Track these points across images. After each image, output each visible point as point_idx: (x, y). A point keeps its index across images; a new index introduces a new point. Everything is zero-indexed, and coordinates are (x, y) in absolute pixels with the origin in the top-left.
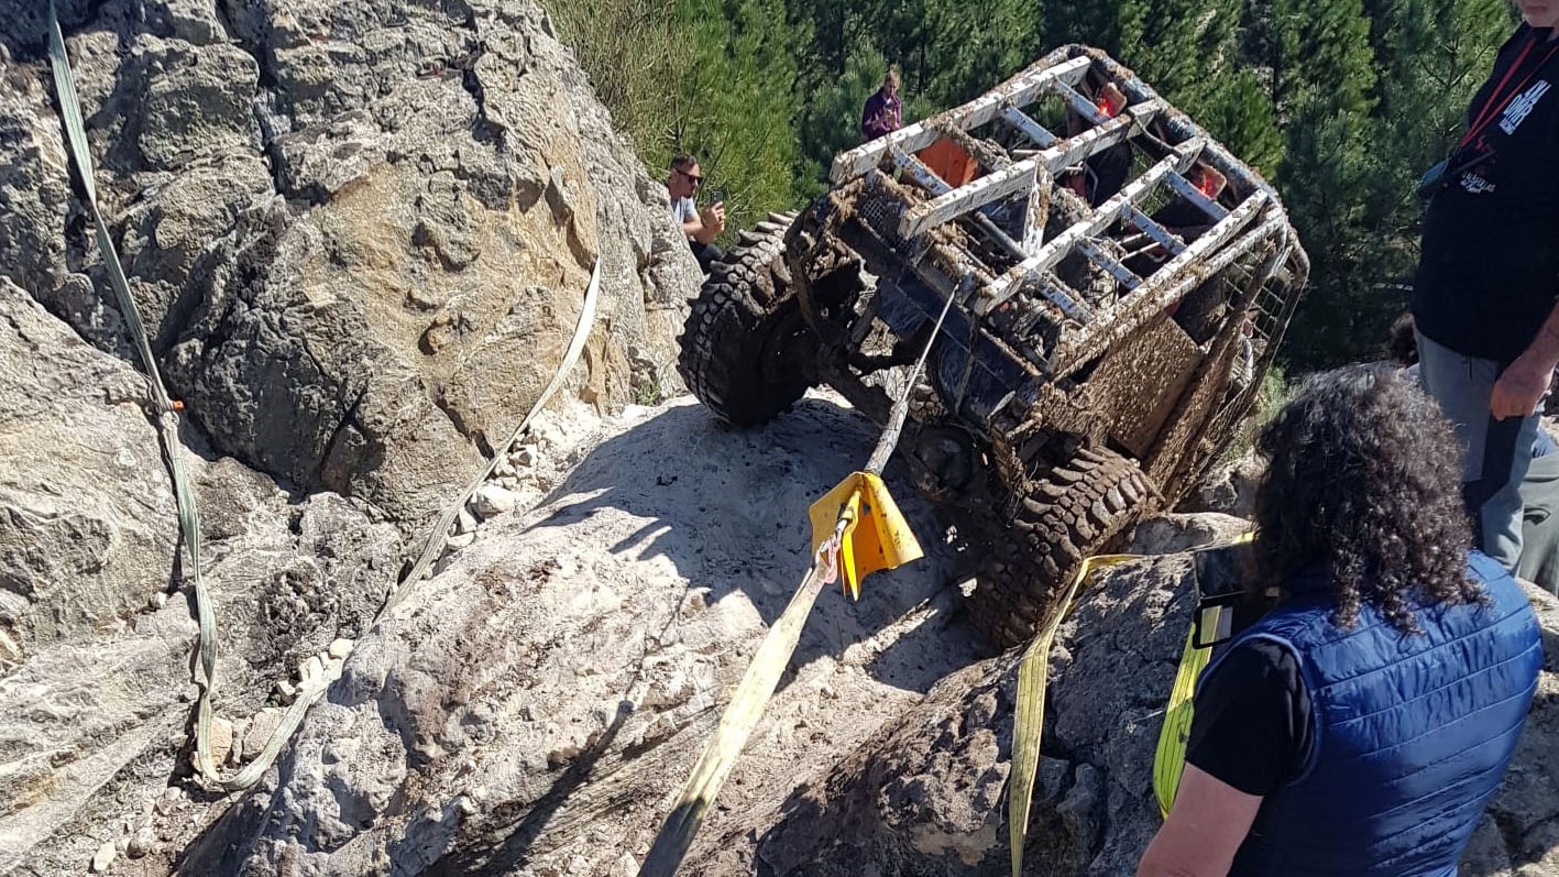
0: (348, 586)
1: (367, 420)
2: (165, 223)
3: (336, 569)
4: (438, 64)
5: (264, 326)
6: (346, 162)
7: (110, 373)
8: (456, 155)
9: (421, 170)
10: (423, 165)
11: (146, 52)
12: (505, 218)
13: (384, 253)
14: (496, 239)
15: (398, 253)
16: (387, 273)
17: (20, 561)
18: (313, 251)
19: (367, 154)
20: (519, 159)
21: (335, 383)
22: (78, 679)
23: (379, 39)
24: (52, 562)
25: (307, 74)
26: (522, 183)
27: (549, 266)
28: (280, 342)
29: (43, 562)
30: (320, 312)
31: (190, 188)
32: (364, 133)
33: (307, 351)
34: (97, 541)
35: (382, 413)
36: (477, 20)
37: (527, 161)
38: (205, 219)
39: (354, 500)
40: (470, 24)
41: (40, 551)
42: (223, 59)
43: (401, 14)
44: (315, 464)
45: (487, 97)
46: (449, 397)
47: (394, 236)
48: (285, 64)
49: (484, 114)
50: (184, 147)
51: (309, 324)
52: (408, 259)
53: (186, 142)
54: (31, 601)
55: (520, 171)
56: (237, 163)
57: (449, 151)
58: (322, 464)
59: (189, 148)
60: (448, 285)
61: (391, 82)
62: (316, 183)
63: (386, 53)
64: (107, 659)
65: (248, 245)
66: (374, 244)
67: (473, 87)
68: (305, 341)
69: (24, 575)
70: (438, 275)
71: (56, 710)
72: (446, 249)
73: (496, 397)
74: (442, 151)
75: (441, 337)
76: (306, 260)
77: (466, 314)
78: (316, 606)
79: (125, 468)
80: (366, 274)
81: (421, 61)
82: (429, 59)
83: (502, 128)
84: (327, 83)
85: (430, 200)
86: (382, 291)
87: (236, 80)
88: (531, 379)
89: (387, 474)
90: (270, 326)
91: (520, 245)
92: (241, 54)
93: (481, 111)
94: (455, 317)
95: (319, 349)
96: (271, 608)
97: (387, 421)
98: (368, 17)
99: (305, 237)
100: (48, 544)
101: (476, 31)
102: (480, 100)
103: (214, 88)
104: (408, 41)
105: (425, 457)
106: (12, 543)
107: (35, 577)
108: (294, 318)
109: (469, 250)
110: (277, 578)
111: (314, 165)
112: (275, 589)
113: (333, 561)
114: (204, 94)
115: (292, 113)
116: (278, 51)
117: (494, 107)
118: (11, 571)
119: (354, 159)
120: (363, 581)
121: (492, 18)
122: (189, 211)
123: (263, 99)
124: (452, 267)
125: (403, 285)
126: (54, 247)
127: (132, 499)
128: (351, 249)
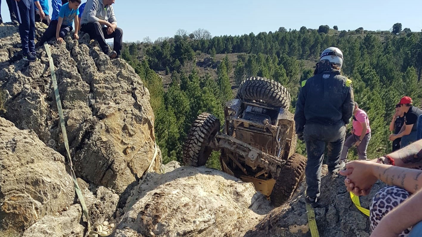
0: (108, 208)
1: (114, 168)
2: (70, 120)
3: (106, 204)
4: (126, 91)
5: (92, 145)
6: (110, 110)
7: (55, 154)
8: (132, 111)
9: (124, 113)
10: (125, 112)
11: (67, 81)
12: (140, 126)
13: (118, 130)
14: (139, 131)
15: (120, 131)
16: (118, 135)
17: (42, 193)
18: (103, 128)
19: (114, 108)
20: (144, 113)
21: (106, 159)
22: (53, 224)
23: (115, 85)
24: (48, 194)
25: (101, 90)
26: (145, 118)
27: (148, 138)
28: (95, 149)
29: (46, 194)
30: (104, 142)
31: (75, 112)
32: (112, 104)
33: (101, 151)
34: (58, 190)
35: (117, 166)
36: (134, 83)
37: (145, 114)
38: (78, 120)
39: (109, 188)
40: (132, 84)
41: (47, 191)
42: (83, 85)
43: (119, 80)
44: (100, 179)
45: (138, 99)
46: (130, 165)
47: (120, 127)
48: (96, 87)
49: (137, 102)
50: (72, 104)
51: (102, 145)
52: (122, 132)
53: (72, 103)
54: (42, 204)
55: (144, 116)
56: (85, 108)
57: (130, 110)
58: (102, 179)
59: (73, 104)
60: (129, 139)
61: (117, 94)
62: (103, 113)
63: (116, 88)
64: (58, 220)
65: (88, 126)
66: (116, 128)
67: (134, 96)
68: (101, 149)
69: (42, 197)
70: (127, 137)
71: (48, 231)
72: (130, 131)
73: (140, 166)
74: (129, 109)
75: (129, 151)
76: (101, 130)
77: (134, 146)
78: (102, 213)
79: (60, 175)
80: (113, 135)
81: (123, 90)
82: (125, 90)
83: (141, 106)
84: (104, 93)
85: (127, 120)
86: (117, 139)
87: (85, 90)
88: (147, 162)
89: (117, 182)
90: (93, 145)
91: (143, 133)
92: (87, 84)
93: (136, 101)
94: (132, 147)
95: (103, 151)
96: (91, 212)
97: (118, 169)
98: (112, 80)
99: (101, 125)
100: (48, 189)
101: (133, 85)
102: (136, 99)
103: (81, 91)
104: (121, 85)
105: (125, 178)
106: (41, 188)
107: (44, 198)
108: (98, 143)
109: (134, 132)
110: (92, 205)
111: (103, 110)
112: (92, 208)
113: (105, 202)
114: (78, 92)
115: (96, 99)
116: (94, 84)
117: (139, 101)
118: (40, 195)
119: (111, 109)
120: (111, 207)
121: (136, 83)
122: (75, 117)
123: (90, 95)
124: (131, 135)
125: (121, 139)
126: (42, 125)
127: (62, 183)
128: (111, 129)
